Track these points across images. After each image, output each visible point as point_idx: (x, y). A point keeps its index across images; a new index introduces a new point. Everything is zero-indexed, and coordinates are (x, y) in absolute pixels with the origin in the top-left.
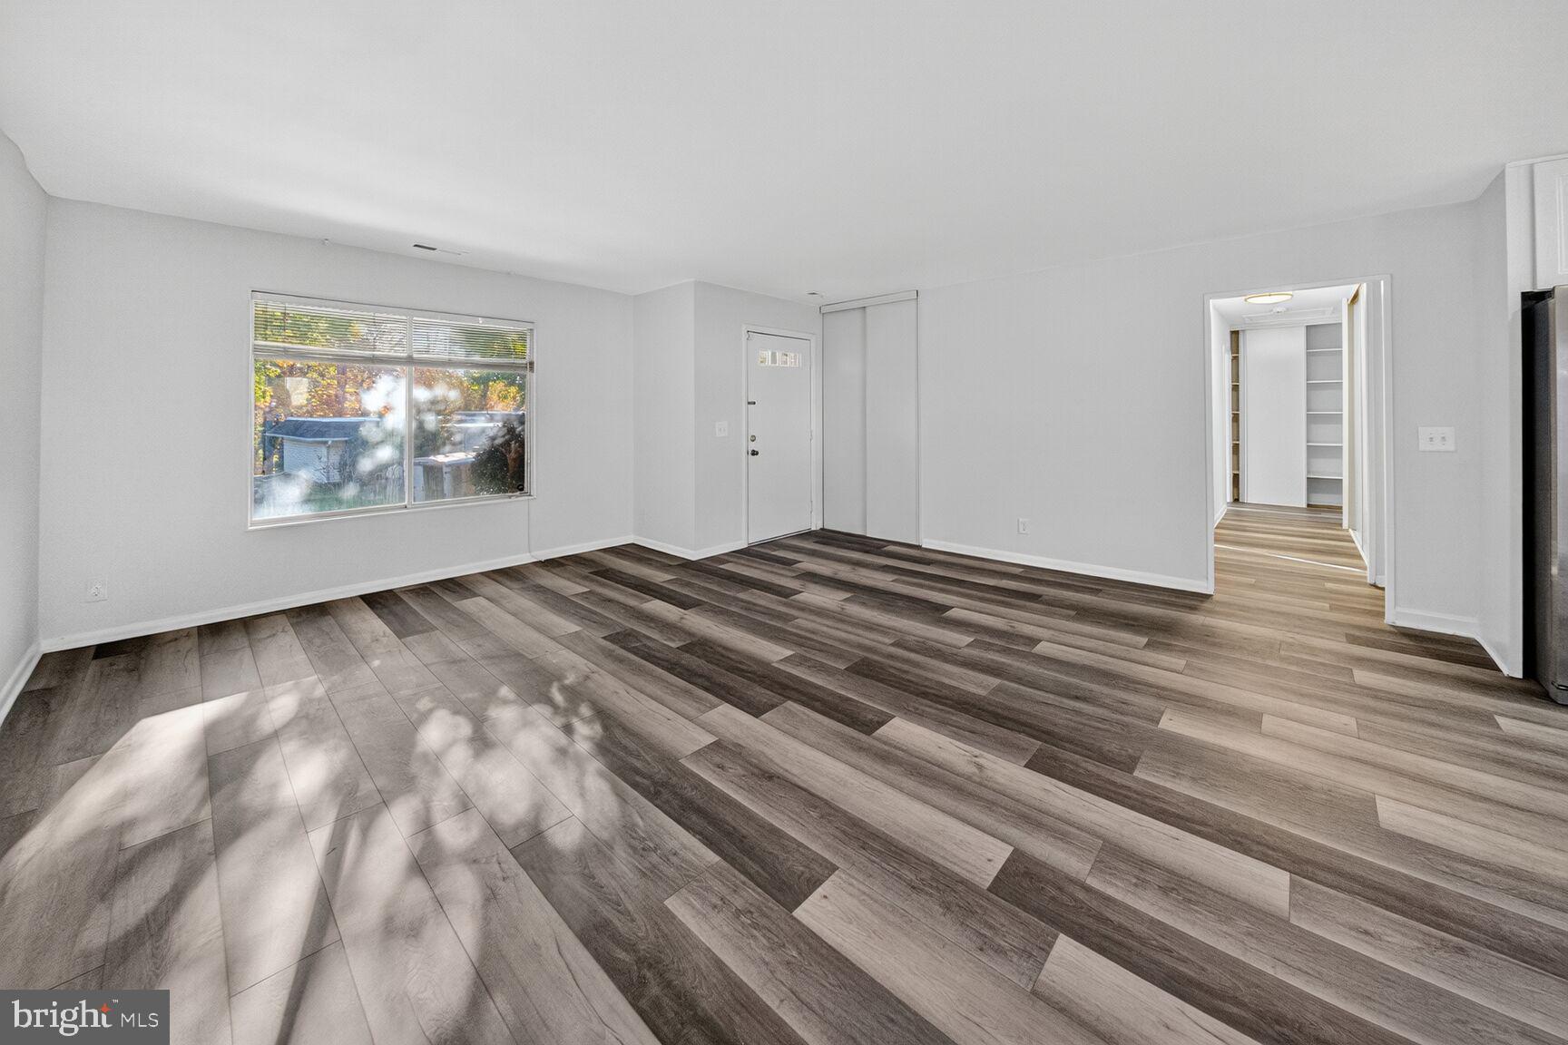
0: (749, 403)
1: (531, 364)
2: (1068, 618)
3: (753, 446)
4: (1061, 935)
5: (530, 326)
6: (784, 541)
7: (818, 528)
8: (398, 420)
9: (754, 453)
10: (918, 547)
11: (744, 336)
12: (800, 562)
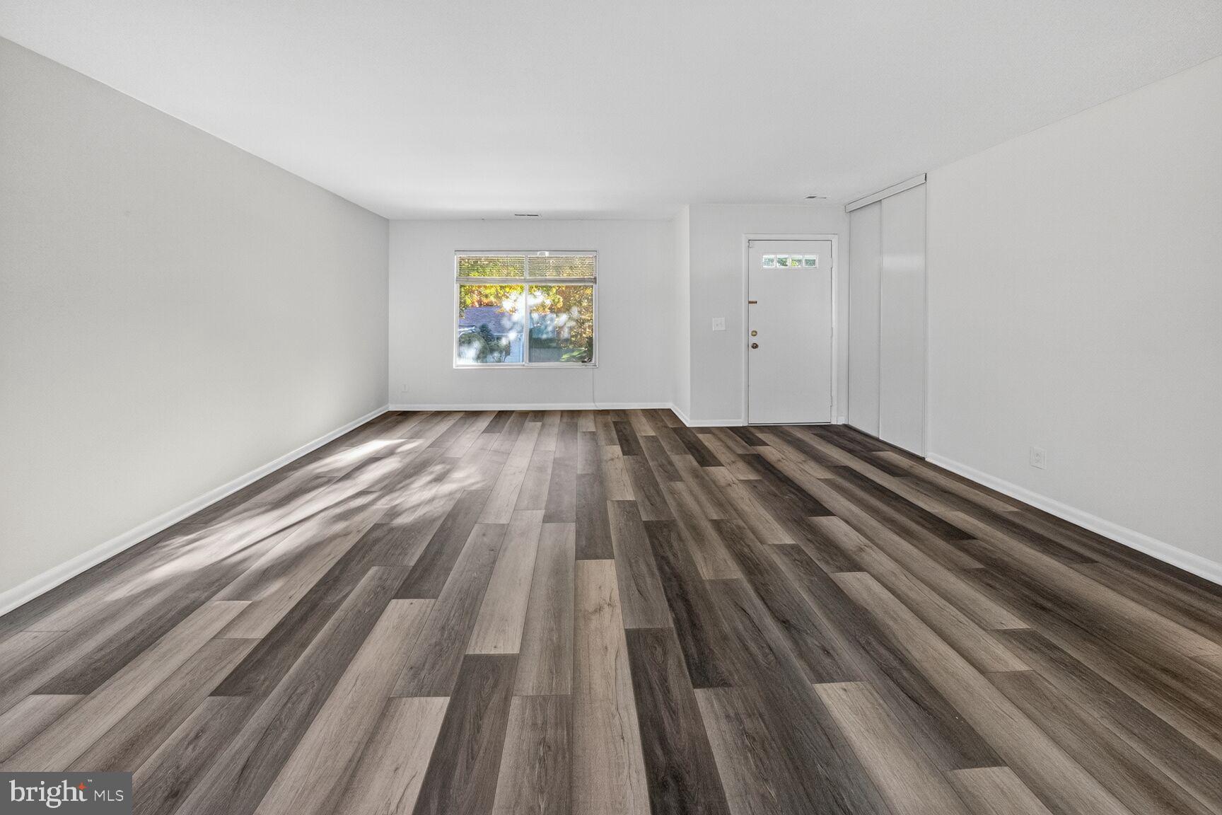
0: (750, 302)
1: (595, 278)
2: (965, 572)
3: (753, 340)
4: (448, 699)
5: (595, 254)
6: (787, 429)
7: (841, 423)
8: (519, 316)
9: (755, 346)
10: (921, 460)
11: (744, 244)
12: (768, 445)
